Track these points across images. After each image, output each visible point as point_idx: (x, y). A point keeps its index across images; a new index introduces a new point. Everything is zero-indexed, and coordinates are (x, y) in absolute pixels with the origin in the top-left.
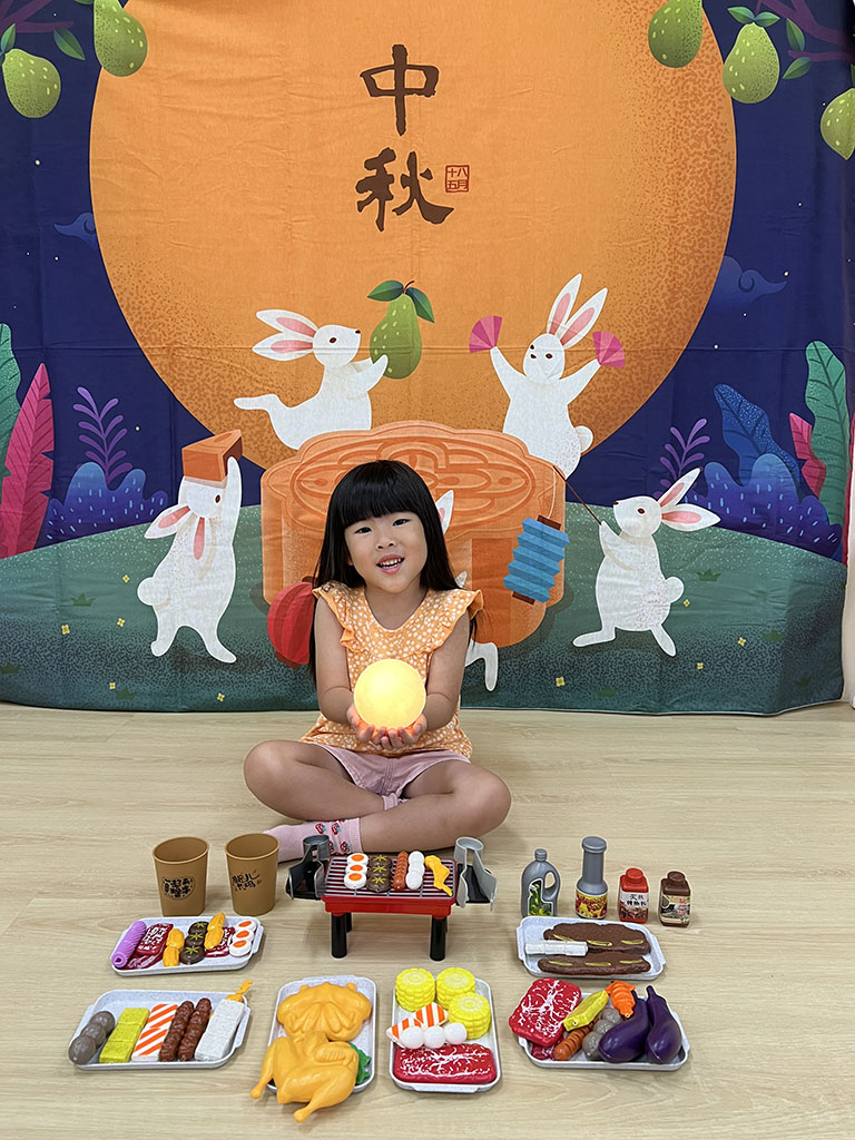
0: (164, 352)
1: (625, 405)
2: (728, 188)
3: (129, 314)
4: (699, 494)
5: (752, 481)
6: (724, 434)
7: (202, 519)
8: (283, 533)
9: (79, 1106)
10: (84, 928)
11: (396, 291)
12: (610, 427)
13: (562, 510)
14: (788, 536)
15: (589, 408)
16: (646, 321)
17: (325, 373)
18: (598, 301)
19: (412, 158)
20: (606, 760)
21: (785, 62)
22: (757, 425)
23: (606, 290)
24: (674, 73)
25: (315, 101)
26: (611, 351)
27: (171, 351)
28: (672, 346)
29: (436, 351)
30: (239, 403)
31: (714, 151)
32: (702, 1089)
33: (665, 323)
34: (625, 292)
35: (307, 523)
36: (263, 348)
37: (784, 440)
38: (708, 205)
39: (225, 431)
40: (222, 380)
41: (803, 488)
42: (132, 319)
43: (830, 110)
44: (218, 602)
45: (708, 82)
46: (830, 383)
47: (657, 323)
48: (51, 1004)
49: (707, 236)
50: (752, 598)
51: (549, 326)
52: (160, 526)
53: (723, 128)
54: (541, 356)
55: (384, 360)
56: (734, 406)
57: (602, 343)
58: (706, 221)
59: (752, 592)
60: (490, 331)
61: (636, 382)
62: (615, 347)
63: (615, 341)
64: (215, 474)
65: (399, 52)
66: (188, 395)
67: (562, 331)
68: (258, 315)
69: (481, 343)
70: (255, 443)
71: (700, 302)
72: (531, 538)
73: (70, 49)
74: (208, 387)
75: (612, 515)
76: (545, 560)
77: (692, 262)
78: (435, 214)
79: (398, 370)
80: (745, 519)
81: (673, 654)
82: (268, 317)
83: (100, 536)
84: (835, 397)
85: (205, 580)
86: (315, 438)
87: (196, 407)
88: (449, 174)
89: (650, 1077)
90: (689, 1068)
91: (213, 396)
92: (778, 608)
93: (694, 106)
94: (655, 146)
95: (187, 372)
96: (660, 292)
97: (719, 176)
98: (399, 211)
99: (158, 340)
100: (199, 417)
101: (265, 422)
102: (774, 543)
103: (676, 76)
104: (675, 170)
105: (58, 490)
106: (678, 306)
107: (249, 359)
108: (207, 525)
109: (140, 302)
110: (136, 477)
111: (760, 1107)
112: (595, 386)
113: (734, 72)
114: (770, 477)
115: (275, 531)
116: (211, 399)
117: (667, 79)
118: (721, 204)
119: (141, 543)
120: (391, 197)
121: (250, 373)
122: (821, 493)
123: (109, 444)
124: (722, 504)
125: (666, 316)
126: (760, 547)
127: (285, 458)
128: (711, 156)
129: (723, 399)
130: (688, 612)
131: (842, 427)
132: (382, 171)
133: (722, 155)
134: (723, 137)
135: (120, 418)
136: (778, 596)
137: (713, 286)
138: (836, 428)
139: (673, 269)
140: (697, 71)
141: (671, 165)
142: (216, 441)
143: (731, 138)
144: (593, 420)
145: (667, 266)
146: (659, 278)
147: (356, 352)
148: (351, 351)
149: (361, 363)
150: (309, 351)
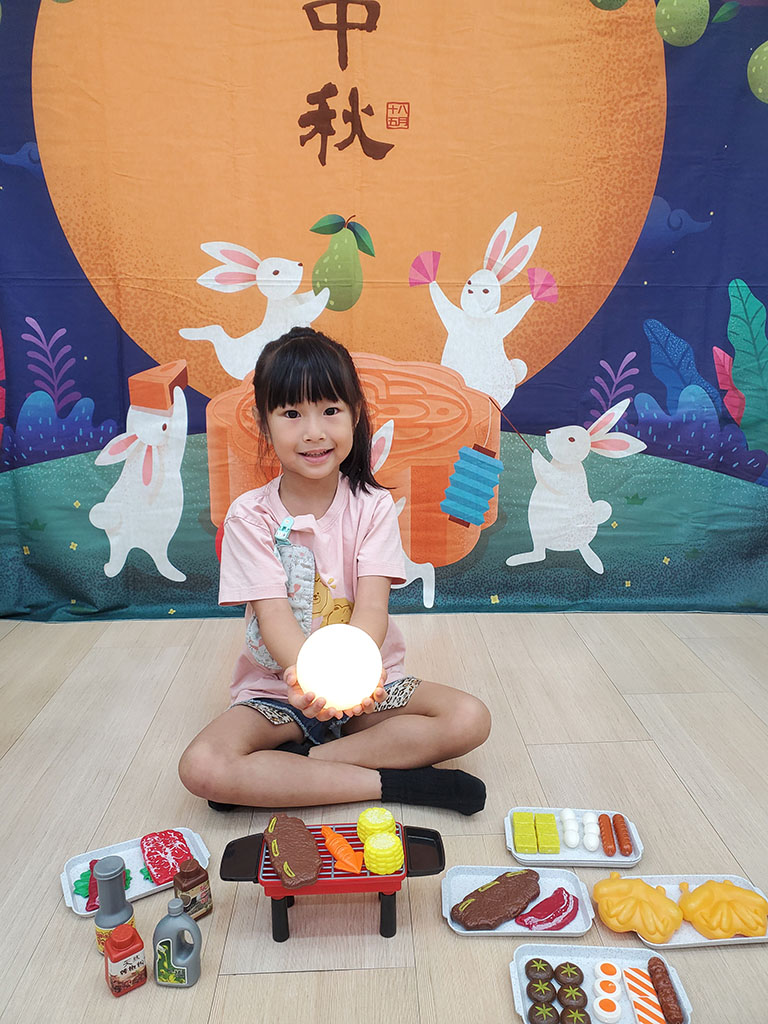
0: (110, 283)
1: (558, 338)
2: (659, 129)
3: (75, 244)
4: (629, 422)
5: (679, 411)
6: (653, 366)
7: (150, 448)
8: (230, 461)
11: (338, 225)
12: (543, 360)
13: (498, 439)
14: (709, 462)
15: (524, 341)
16: (578, 259)
17: (269, 305)
18: (532, 239)
19: (354, 96)
21: (714, 7)
22: (682, 358)
23: (540, 228)
24: (608, 15)
25: (258, 33)
26: (546, 286)
27: (116, 282)
28: (602, 283)
29: (377, 285)
31: (644, 94)
33: (596, 261)
34: (559, 229)
36: (207, 280)
37: (706, 371)
39: (170, 361)
41: (726, 419)
42: (79, 250)
43: (755, 56)
44: (167, 526)
45: (640, 24)
46: (748, 318)
47: (588, 261)
49: (638, 178)
50: (675, 520)
51: (486, 262)
52: (111, 453)
53: (654, 71)
54: (478, 291)
55: (326, 292)
56: (662, 340)
57: (536, 279)
59: (675, 514)
60: (429, 266)
61: (569, 317)
62: (548, 282)
63: (549, 277)
64: (158, 401)
66: (133, 325)
67: (498, 267)
68: (203, 246)
69: (420, 277)
70: (200, 373)
72: (467, 465)
74: (153, 318)
76: (481, 486)
78: (376, 150)
79: (340, 303)
80: (670, 446)
81: (601, 572)
82: (211, 248)
83: (51, 463)
84: (751, 332)
85: (154, 506)
87: (141, 337)
88: (390, 111)
91: (159, 326)
92: (698, 528)
93: (626, 49)
94: (589, 88)
95: (132, 302)
96: (592, 231)
97: (649, 118)
98: (342, 146)
99: (104, 271)
100: (144, 347)
101: (210, 353)
102: (696, 469)
103: (610, 18)
104: (608, 112)
105: (11, 419)
106: (609, 243)
107: (194, 290)
108: (155, 452)
109: (86, 233)
110: (85, 406)
112: (529, 320)
113: (666, 15)
114: (694, 406)
115: (221, 459)
116: (157, 329)
117: (601, 21)
118: (651, 146)
119: (91, 470)
120: (333, 133)
121: (194, 304)
122: (742, 421)
123: (58, 372)
124: (650, 433)
125: (597, 254)
126: (683, 472)
127: (230, 388)
128: (642, 99)
129: (651, 332)
130: (616, 533)
131: (758, 360)
132: (324, 106)
133: (653, 98)
134: (654, 80)
135: (67, 348)
136: (700, 517)
137: (643, 225)
138: (752, 361)
139: (604, 209)
140: (630, 14)
141: (604, 108)
142: (162, 370)
143: (662, 81)
144: (528, 352)
145: (598, 205)
146: (591, 218)
147: (298, 284)
148: (294, 284)
149: (303, 295)
150: (253, 283)
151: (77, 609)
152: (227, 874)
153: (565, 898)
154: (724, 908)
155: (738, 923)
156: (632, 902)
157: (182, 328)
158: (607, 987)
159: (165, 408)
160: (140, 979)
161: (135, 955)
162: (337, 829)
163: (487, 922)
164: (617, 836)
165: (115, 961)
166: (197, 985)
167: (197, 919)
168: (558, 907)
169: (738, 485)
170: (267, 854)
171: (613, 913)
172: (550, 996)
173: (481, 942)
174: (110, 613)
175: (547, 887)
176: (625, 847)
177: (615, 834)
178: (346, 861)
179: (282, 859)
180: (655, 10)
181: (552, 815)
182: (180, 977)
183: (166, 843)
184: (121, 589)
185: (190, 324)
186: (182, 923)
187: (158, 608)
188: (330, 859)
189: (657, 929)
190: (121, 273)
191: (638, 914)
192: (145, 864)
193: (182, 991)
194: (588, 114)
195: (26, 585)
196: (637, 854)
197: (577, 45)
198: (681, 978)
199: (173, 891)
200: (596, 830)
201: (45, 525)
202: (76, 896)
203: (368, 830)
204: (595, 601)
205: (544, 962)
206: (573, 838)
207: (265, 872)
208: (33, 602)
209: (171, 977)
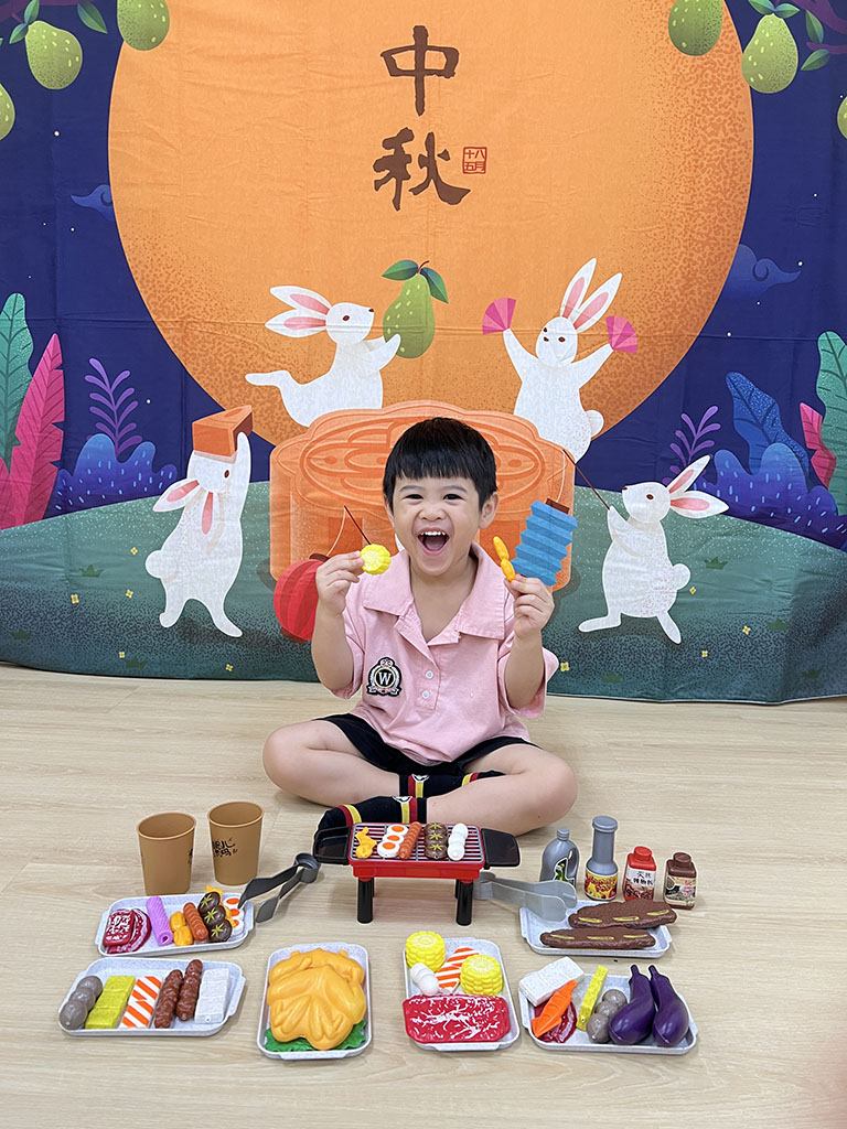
0: (178, 326)
1: (637, 390)
2: (744, 175)
3: (143, 287)
4: (709, 480)
5: (761, 470)
6: (735, 422)
7: (211, 494)
8: (292, 511)
9: (67, 1072)
10: (79, 894)
11: (412, 271)
12: (621, 412)
13: (572, 494)
14: (796, 526)
15: (600, 392)
16: (659, 308)
17: (338, 350)
18: (612, 286)
19: (430, 141)
20: (610, 744)
21: (803, 54)
22: (767, 414)
23: (620, 275)
24: (694, 61)
25: (335, 80)
26: (624, 336)
27: (183, 325)
28: (684, 332)
29: (449, 332)
30: (251, 378)
31: (731, 139)
32: (709, 1073)
33: (679, 310)
34: (640, 278)
35: (315, 500)
36: (276, 324)
37: (793, 429)
38: (724, 193)
39: (236, 406)
40: (234, 355)
41: (812, 478)
42: (146, 292)
44: (226, 577)
45: (726, 71)
46: (842, 373)
47: (671, 310)
48: (41, 969)
49: (724, 225)
50: (757, 587)
51: (563, 309)
52: (169, 499)
53: (740, 117)
54: (554, 339)
55: (397, 339)
56: (745, 394)
57: (615, 328)
58: (722, 209)
59: (758, 580)
60: (503, 314)
61: (648, 368)
62: (628, 332)
63: (628, 326)
64: (224, 449)
65: (421, 33)
66: (200, 368)
67: (575, 315)
68: (273, 290)
69: (494, 325)
71: (715, 289)
72: (539, 521)
73: (93, 22)
74: (220, 362)
75: (621, 501)
76: (553, 544)
77: (708, 249)
78: (452, 195)
79: (412, 349)
80: (753, 509)
81: (678, 641)
82: (282, 293)
83: (107, 507)
84: (845, 388)
85: (213, 555)
86: (326, 416)
87: (207, 381)
88: (467, 156)
89: (658, 1059)
90: (697, 1052)
91: (225, 371)
92: (784, 597)
93: (712, 94)
94: (673, 133)
95: (200, 346)
96: (675, 279)
97: (736, 164)
98: (416, 191)
99: (171, 314)
100: (210, 392)
101: (276, 399)
102: (781, 533)
103: (695, 64)
104: (694, 157)
105: (67, 461)
106: (692, 292)
107: (262, 334)
108: (215, 499)
109: (155, 275)
110: (146, 449)
111: (769, 1092)
112: (607, 370)
113: (752, 62)
114: (779, 466)
115: (283, 508)
116: (223, 373)
117: (686, 66)
118: (737, 192)
119: (149, 516)
120: (408, 177)
122: (831, 484)
123: (119, 416)
124: (731, 492)
125: (680, 302)
126: (766, 535)
127: (296, 435)
128: (728, 144)
129: (735, 387)
130: (695, 599)
132: (400, 150)
133: (739, 144)
134: (741, 126)
135: (131, 391)
136: (786, 585)
137: (727, 273)
138: (846, 419)
139: (688, 257)
140: (715, 59)
141: (688, 153)
142: (226, 416)
144: (604, 404)
145: (682, 252)
146: (673, 265)
147: (369, 330)
148: (364, 330)
149: (373, 341)
150: (322, 329)
169: (825, 552)
180: (741, 56)
184: (176, 639)
185: (258, 369)
187: (214, 663)
190: (189, 316)
194: (671, 160)
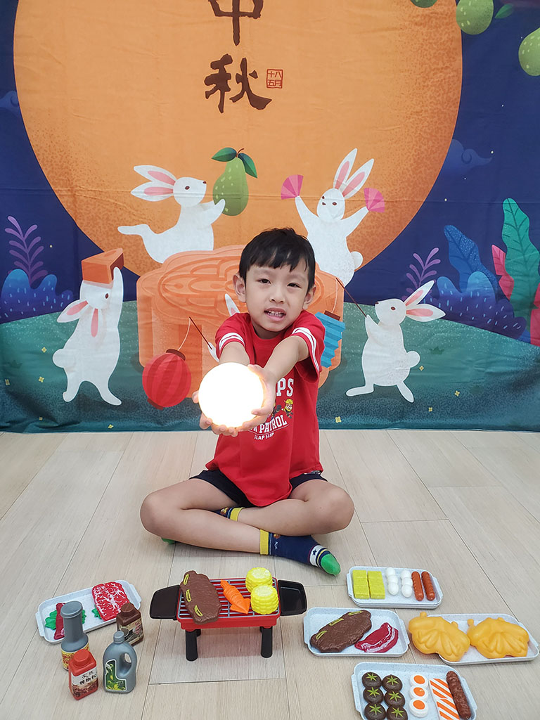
0: (69, 193)
1: (385, 238)
2: (456, 92)
3: (44, 166)
4: (433, 297)
5: (468, 289)
6: (450, 258)
7: (96, 310)
8: (153, 321)
11: (231, 155)
12: (374, 252)
13: (341, 307)
14: (488, 325)
15: (360, 239)
16: (399, 182)
17: (182, 211)
18: (367, 168)
19: (244, 64)
21: (497, 8)
22: (471, 252)
23: (373, 160)
24: (423, 11)
25: (177, 17)
26: (376, 201)
27: (73, 192)
28: (415, 199)
29: (258, 198)
30: (123, 230)
31: (447, 67)
33: (411, 184)
34: (386, 161)
35: (169, 313)
36: (138, 192)
37: (487, 262)
39: (111, 249)
40: (109, 213)
41: (500, 296)
42: (46, 169)
43: (524, 43)
44: (108, 366)
45: (445, 19)
46: (516, 226)
47: (407, 184)
49: (442, 126)
50: (464, 366)
51: (335, 183)
52: (69, 314)
53: (454, 52)
54: (329, 203)
55: (222, 202)
56: (457, 240)
57: (369, 196)
58: (441, 115)
59: (464, 361)
60: (295, 185)
61: (392, 223)
62: (378, 198)
63: (379, 194)
64: (102, 277)
66: (85, 223)
67: (344, 187)
68: (136, 168)
69: (289, 193)
70: (132, 258)
74: (100, 218)
76: (329, 340)
77: (430, 143)
78: (259, 102)
79: (234, 209)
80: (461, 315)
81: (412, 401)
82: (142, 170)
83: (25, 320)
84: (519, 235)
85: (99, 351)
88: (269, 75)
91: (103, 224)
93: (435, 36)
94: (409, 62)
95: (84, 207)
96: (409, 163)
97: (450, 84)
98: (235, 99)
99: (65, 184)
100: (93, 239)
101: (140, 244)
102: (479, 330)
103: (425, 13)
104: (422, 79)
106: (421, 172)
107: (129, 199)
108: (100, 313)
109: (52, 157)
110: (50, 280)
112: (365, 224)
113: (463, 12)
114: (478, 287)
115: (147, 319)
117: (418, 15)
118: (451, 104)
119: (54, 326)
120: (229, 90)
121: (130, 209)
122: (511, 297)
123: (31, 256)
124: (448, 304)
125: (412, 179)
126: (469, 332)
127: (154, 269)
128: (445, 71)
129: (450, 235)
130: (423, 374)
131: (524, 255)
132: (223, 71)
133: (453, 71)
134: (454, 58)
135: (38, 239)
136: (480, 364)
137: (444, 160)
138: (519, 256)
139: (418, 148)
140: (438, 11)
141: (418, 76)
142: (106, 256)
143: (460, 58)
144: (363, 248)
145: (414, 145)
146: (408, 154)
147: (203, 196)
148: (200, 196)
149: (206, 204)
150: (170, 195)
151: (43, 424)
152: (154, 614)
153: (389, 630)
154: (498, 637)
155: (508, 648)
156: (436, 633)
157: (120, 225)
158: (419, 692)
159: (107, 282)
160: (94, 687)
161: (90, 671)
162: (231, 582)
163: (335, 647)
164: (425, 587)
165: (76, 675)
166: (133, 691)
167: (133, 645)
168: (384, 636)
169: (506, 341)
170: (183, 600)
171: (422, 640)
172: (379, 698)
173: (331, 661)
174: (67, 427)
175: (377, 621)
176: (431, 595)
177: (423, 585)
178: (238, 605)
179: (193, 603)
180: (456, 8)
181: (379, 572)
182: (122, 686)
183: (110, 591)
184: (74, 410)
186: (123, 648)
187: (100, 424)
188: (227, 603)
189: (453, 652)
190: (77, 186)
191: (439, 642)
192: (95, 606)
193: (123, 695)
194: (408, 81)
195: (7, 406)
196: (438, 599)
197: (401, 31)
198: (469, 686)
199: (116, 625)
200: (410, 582)
201: (21, 364)
202: (47, 629)
203: (255, 584)
204: (407, 421)
205: (375, 675)
206: (394, 588)
207: (181, 612)
208: (12, 419)
209: (116, 686)
